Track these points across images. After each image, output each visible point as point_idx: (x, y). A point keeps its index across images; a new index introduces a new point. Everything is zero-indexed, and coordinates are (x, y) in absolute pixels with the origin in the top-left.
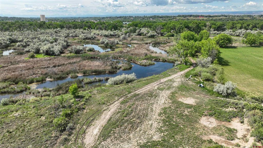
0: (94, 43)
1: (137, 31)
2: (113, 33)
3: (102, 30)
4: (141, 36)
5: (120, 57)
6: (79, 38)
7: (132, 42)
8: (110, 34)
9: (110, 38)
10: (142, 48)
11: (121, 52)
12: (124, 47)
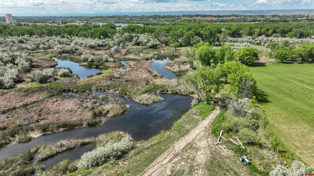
0: (73, 59)
1: (134, 39)
2: (102, 42)
3: (88, 38)
4: (140, 47)
5: (109, 87)
6: (53, 51)
7: (127, 57)
8: (98, 44)
9: (98, 50)
10: (141, 67)
11: (111, 78)
12: (115, 67)
